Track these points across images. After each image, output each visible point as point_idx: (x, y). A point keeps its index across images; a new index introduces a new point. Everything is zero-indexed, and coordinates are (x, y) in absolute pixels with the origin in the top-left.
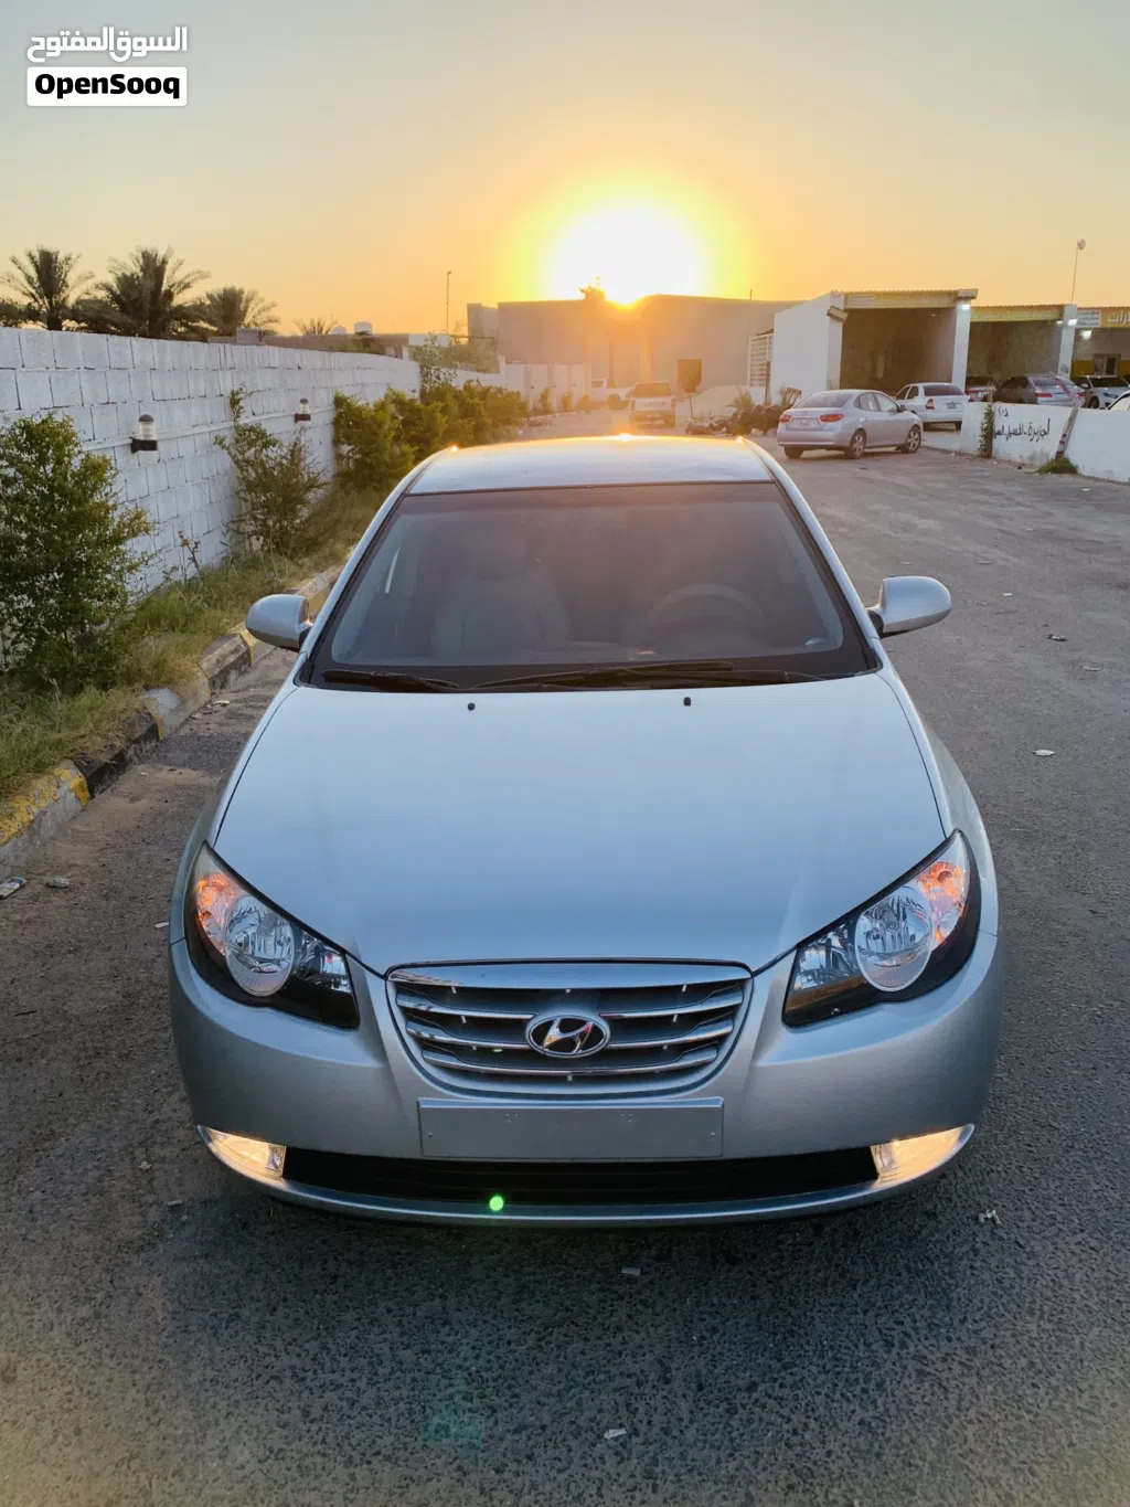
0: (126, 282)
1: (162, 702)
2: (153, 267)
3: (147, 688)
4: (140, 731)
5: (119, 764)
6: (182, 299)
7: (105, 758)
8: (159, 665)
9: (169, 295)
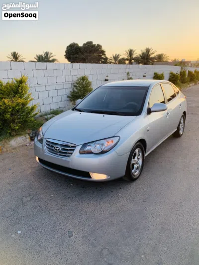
0: (143, 53)
2: (148, 51)
6: (152, 56)
9: (150, 55)
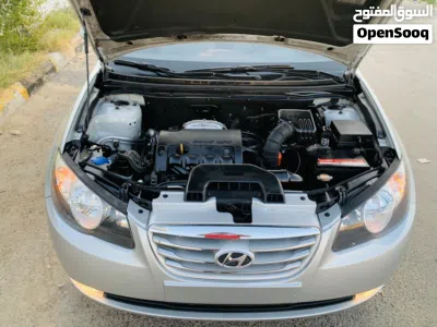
1: (56, 58)
3: (50, 51)
4: (48, 69)
5: (40, 82)
7: (34, 81)
8: (54, 43)
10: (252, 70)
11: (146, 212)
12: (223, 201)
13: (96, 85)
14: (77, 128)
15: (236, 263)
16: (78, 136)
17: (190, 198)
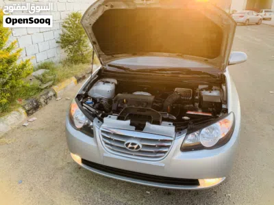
5: (84, 78)
10: (168, 70)
11: (101, 122)
12: (133, 122)
13: (97, 74)
14: (84, 90)
15: (133, 148)
16: (84, 93)
17: (119, 118)
